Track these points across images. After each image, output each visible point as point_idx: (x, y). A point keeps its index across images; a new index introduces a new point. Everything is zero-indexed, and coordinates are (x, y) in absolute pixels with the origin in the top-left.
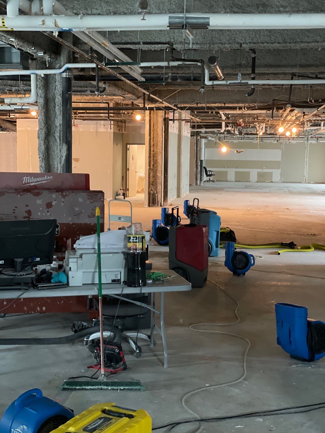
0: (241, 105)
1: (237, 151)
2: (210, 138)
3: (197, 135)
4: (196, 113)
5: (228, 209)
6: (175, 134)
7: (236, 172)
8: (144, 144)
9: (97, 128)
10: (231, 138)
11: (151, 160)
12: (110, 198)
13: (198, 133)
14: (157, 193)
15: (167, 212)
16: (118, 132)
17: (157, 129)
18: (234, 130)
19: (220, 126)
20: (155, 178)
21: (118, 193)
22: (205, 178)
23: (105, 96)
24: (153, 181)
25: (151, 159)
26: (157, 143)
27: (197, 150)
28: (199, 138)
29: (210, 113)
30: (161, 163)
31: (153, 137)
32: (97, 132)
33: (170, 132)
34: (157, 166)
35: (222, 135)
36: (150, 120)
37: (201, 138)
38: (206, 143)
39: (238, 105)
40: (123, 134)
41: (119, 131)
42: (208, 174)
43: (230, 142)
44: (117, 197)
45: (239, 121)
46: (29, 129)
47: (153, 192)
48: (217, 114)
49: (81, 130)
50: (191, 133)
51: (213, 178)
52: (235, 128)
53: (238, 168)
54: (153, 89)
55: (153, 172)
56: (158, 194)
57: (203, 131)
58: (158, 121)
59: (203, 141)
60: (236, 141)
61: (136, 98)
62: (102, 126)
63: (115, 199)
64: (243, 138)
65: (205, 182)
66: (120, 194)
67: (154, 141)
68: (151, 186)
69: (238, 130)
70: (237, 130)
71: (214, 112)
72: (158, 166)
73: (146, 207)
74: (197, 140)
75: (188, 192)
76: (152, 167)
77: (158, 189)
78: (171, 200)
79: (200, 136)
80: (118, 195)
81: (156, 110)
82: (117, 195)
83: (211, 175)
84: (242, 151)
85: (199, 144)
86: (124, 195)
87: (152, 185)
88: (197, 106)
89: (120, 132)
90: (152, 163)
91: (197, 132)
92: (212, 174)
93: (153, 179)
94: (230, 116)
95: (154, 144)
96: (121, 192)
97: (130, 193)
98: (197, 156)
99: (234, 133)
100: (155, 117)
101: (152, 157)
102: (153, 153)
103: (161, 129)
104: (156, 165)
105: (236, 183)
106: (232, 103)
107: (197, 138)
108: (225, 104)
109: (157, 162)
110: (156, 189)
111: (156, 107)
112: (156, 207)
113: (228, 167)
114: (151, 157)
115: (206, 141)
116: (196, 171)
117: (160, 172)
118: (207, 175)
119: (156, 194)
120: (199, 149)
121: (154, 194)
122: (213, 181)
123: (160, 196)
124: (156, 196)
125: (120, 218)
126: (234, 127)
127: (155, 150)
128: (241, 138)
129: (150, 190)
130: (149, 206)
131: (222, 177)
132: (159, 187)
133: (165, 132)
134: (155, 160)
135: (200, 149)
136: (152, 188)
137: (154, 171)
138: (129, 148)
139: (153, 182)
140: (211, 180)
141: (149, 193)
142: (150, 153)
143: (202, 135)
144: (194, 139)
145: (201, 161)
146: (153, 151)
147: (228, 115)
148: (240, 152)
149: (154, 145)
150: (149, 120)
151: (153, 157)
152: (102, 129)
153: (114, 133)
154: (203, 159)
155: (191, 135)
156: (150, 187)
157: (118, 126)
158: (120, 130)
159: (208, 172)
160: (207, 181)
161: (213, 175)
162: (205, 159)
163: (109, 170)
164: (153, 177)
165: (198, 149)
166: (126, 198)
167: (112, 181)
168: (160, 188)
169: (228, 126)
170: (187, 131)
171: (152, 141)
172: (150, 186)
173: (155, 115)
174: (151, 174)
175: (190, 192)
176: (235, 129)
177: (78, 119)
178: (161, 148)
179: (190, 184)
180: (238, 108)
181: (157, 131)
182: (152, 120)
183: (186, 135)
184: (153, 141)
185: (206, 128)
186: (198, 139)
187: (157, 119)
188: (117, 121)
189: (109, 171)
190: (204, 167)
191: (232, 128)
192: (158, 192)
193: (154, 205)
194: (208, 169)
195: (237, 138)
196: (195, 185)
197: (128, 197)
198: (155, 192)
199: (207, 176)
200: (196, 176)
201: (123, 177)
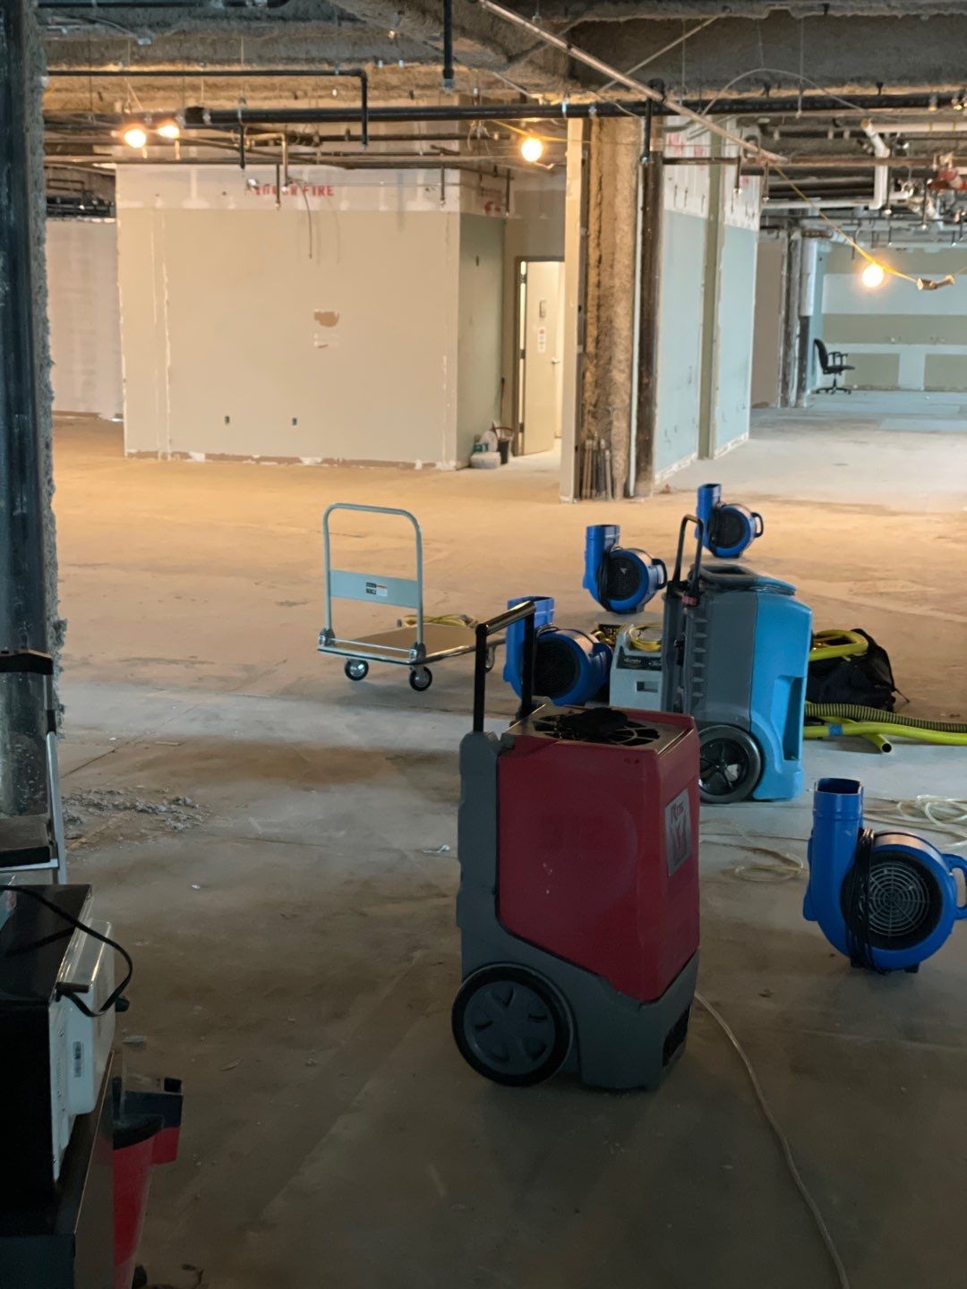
0: (946, 89)
1: (926, 282)
2: (839, 237)
3: (790, 225)
4: (776, 136)
5: (881, 511)
6: (695, 218)
7: (928, 357)
8: (561, 259)
9: (400, 196)
10: (916, 237)
11: (590, 321)
12: (447, 460)
13: (795, 218)
14: (609, 445)
15: (607, 544)
16: (483, 212)
17: (615, 196)
18: (924, 205)
19: (867, 190)
20: (605, 389)
21: (481, 442)
22: (819, 379)
23: (401, 63)
24: (597, 401)
25: (589, 314)
26: (613, 254)
27: (789, 279)
28: (796, 235)
29: (831, 135)
30: (625, 333)
31: (597, 227)
32: (401, 214)
33: (671, 213)
34: (613, 343)
35: (881, 226)
36: (585, 163)
37: (804, 235)
38: (829, 255)
39: (935, 90)
40: (504, 222)
41: (488, 208)
42: (830, 363)
43: (911, 251)
44: (477, 457)
45: (938, 162)
46: (159, 203)
47: (595, 443)
48: (862, 144)
49: (344, 206)
50: (763, 217)
51: (846, 379)
52: (925, 196)
53: (935, 341)
54: (576, 19)
55: (597, 366)
56: (615, 453)
57: (813, 209)
58: (616, 165)
59: (814, 246)
60: (932, 248)
61: (504, 60)
62: (421, 191)
63: (470, 466)
64: (957, 237)
65: (818, 392)
66: (487, 445)
67: (603, 245)
68: (588, 418)
69: (938, 203)
70: (935, 206)
71: (847, 135)
72: (615, 344)
73: (565, 502)
74: (790, 245)
75: (745, 436)
76: (591, 348)
77: (614, 431)
78: (675, 467)
79: (803, 228)
80: (480, 450)
81: (598, 115)
82: (478, 448)
83: (838, 370)
84: (948, 282)
85: (798, 259)
86: (503, 448)
87: (594, 416)
88: (765, 96)
89: (493, 214)
90: (592, 331)
91: (792, 211)
92: (845, 363)
93: (597, 392)
94: (906, 146)
95: (600, 257)
96: (491, 439)
97: (529, 439)
98: (791, 304)
99: (921, 214)
100: (607, 149)
101: (595, 309)
102: (597, 294)
103: (630, 200)
104: (607, 339)
105: (929, 396)
106: (912, 81)
107: (789, 236)
108: (880, 86)
109: (612, 327)
110: (607, 430)
111: (598, 105)
112: (606, 499)
113: (900, 341)
114: (590, 309)
115: (827, 249)
116: (786, 354)
117: (622, 368)
118: (828, 370)
119: (607, 453)
120: (798, 276)
121: (598, 451)
122: (845, 390)
123: (622, 460)
124: (608, 458)
125: (371, 588)
126: (922, 191)
127: (606, 281)
128: (950, 237)
129: (584, 434)
130: (579, 495)
131: (881, 377)
132: (619, 425)
133: (644, 209)
134: (603, 319)
135: (801, 277)
136: (593, 429)
137: (601, 362)
138: (526, 276)
139: (595, 406)
140: (839, 385)
141: (580, 449)
142: (586, 295)
143: (806, 223)
144: (779, 241)
145: (805, 321)
146: (599, 285)
147: (901, 142)
148: (936, 287)
149: (600, 261)
150: (583, 162)
151: (599, 306)
152: (419, 203)
153: (465, 218)
154: (810, 311)
155: (762, 228)
156: (582, 426)
157: (483, 189)
158: (493, 207)
159: (830, 358)
160: (827, 390)
161: (848, 368)
162: (824, 311)
163: (445, 358)
164: (597, 384)
165: (792, 276)
166: (511, 459)
167: (454, 395)
168: (624, 428)
169: (898, 188)
170: (744, 208)
171: (592, 244)
172: (583, 421)
173: (605, 139)
174: (588, 374)
175: (753, 434)
176: (928, 198)
177: (322, 163)
178: (629, 272)
179: (754, 403)
180: (933, 101)
181: (612, 205)
182: (593, 162)
183: (743, 224)
184: (598, 245)
185: (824, 197)
186: (796, 242)
187: (614, 156)
188: (479, 171)
189: (445, 363)
190: (817, 342)
191: (916, 193)
192: (613, 442)
193: (599, 491)
194: (829, 348)
195: (940, 237)
196: (779, 405)
197: (523, 454)
198: (603, 442)
199: (824, 373)
200: (785, 375)
201: (503, 381)
